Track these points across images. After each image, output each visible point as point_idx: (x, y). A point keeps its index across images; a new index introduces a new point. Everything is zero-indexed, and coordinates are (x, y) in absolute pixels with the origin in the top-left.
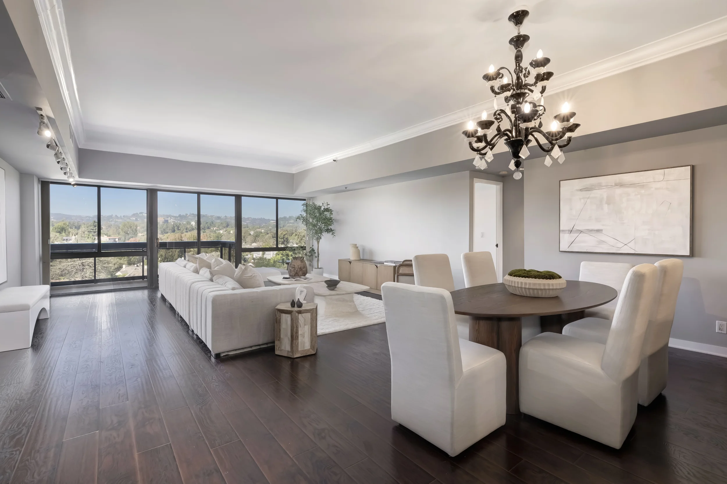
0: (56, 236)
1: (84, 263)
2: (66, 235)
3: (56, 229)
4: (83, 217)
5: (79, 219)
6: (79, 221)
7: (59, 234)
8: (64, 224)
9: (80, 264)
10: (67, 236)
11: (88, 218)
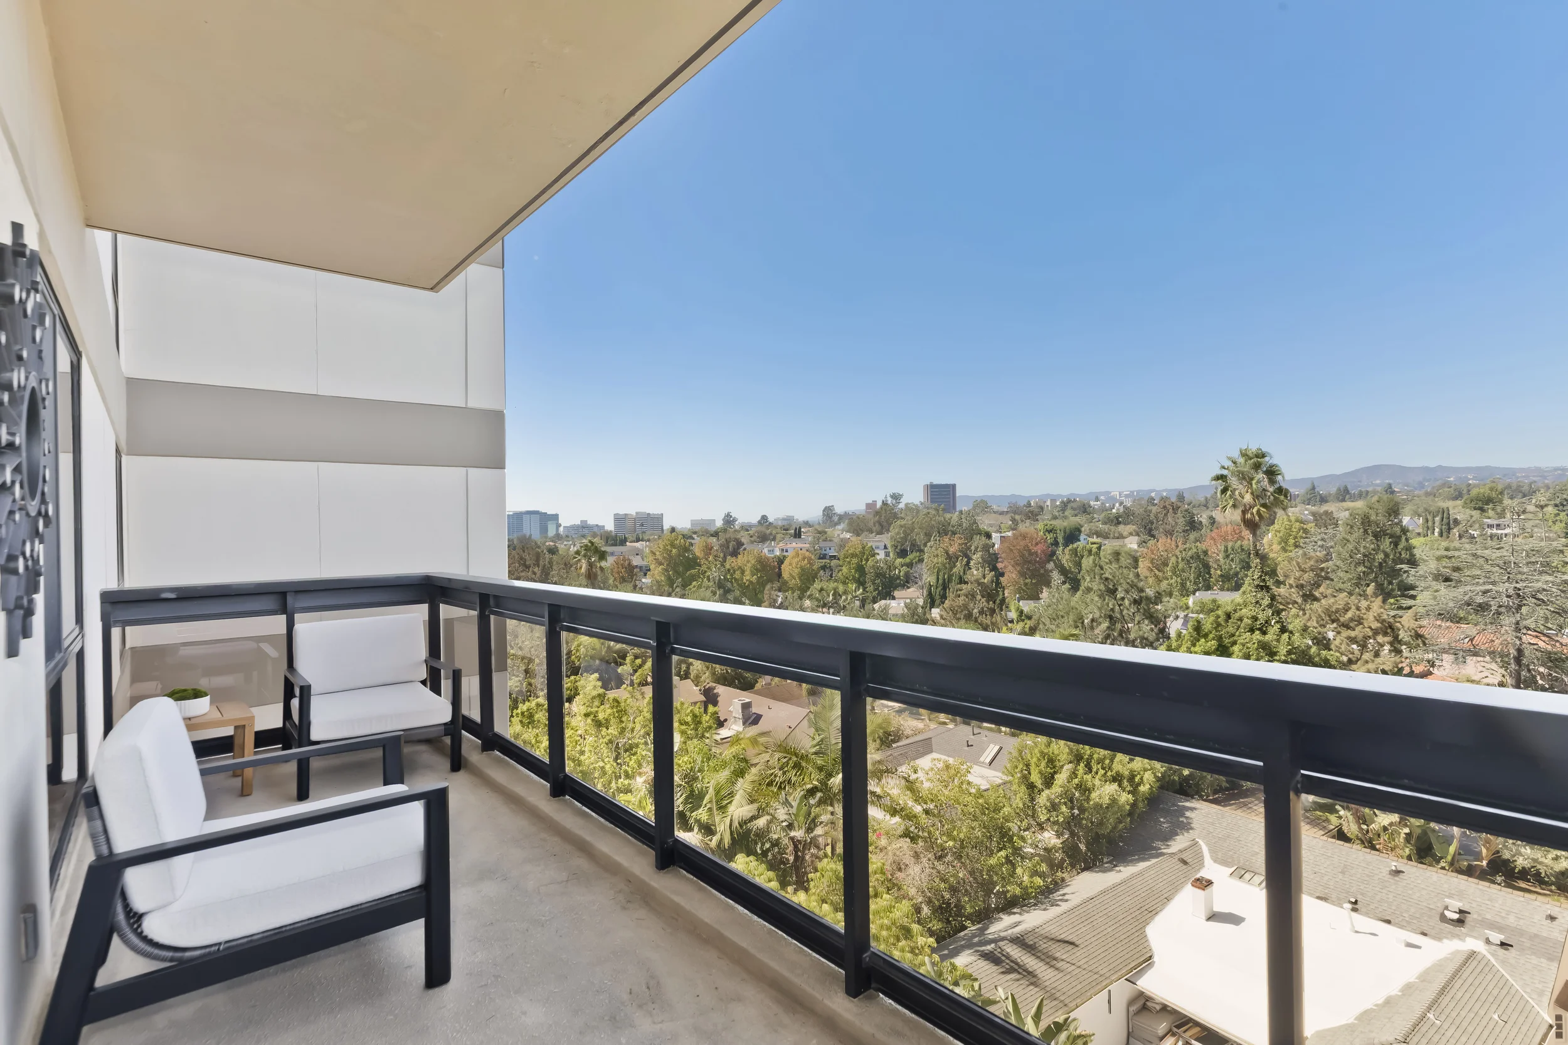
0: (1472, 517)
1: (1519, 590)
2: (1497, 514)
3: (1472, 501)
4: (1547, 469)
5: (1534, 476)
6: (1535, 482)
7: (1479, 512)
8: (1491, 489)
9: (1511, 592)
10: (1500, 518)
11: (1559, 472)
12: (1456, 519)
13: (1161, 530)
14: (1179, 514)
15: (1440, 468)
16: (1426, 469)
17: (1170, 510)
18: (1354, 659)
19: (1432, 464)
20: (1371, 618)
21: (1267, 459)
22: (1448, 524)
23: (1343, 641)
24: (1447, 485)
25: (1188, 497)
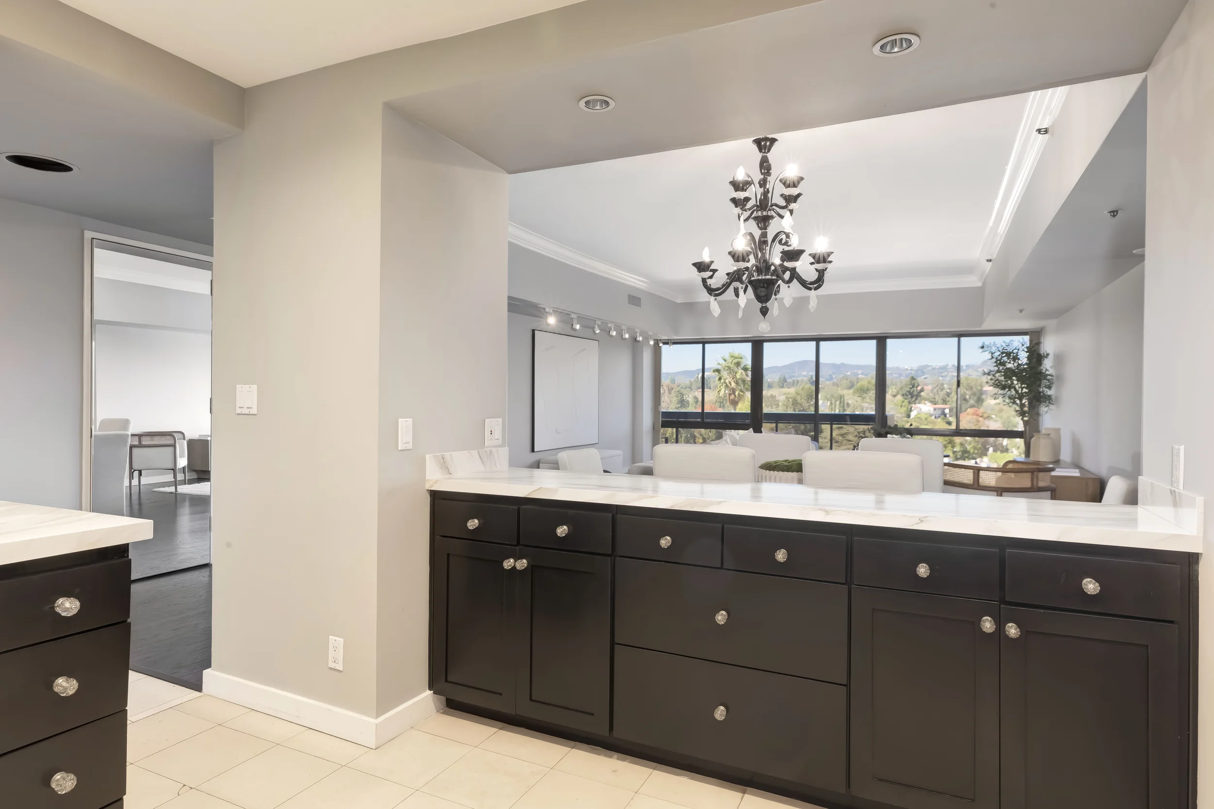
14: (673, 394)
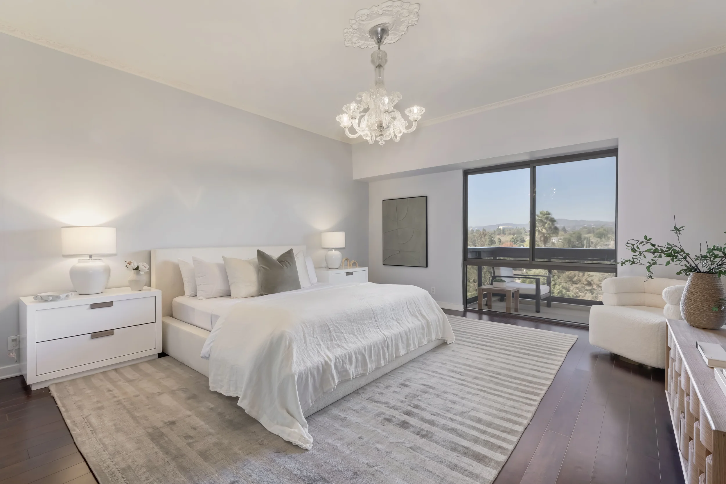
12: (592, 241)
13: (479, 244)
15: (581, 221)
16: (576, 221)
17: (483, 235)
18: (578, 296)
19: (579, 219)
20: (584, 280)
21: (550, 216)
22: (589, 243)
23: (574, 289)
24: (585, 228)
25: (487, 230)
